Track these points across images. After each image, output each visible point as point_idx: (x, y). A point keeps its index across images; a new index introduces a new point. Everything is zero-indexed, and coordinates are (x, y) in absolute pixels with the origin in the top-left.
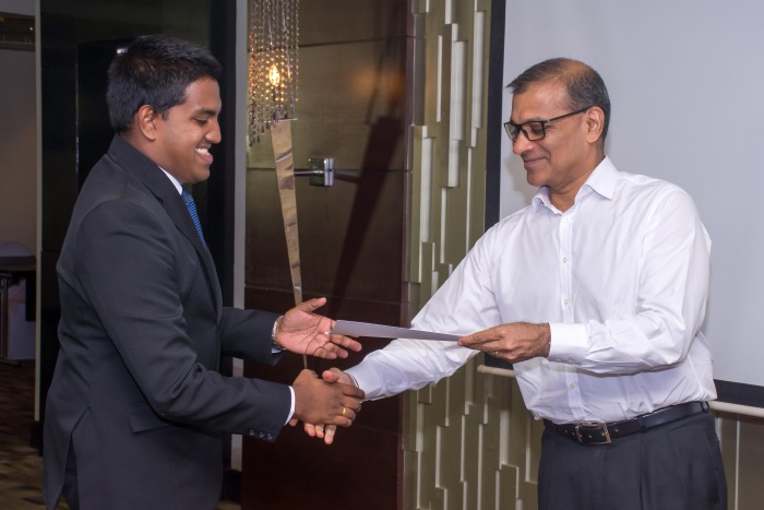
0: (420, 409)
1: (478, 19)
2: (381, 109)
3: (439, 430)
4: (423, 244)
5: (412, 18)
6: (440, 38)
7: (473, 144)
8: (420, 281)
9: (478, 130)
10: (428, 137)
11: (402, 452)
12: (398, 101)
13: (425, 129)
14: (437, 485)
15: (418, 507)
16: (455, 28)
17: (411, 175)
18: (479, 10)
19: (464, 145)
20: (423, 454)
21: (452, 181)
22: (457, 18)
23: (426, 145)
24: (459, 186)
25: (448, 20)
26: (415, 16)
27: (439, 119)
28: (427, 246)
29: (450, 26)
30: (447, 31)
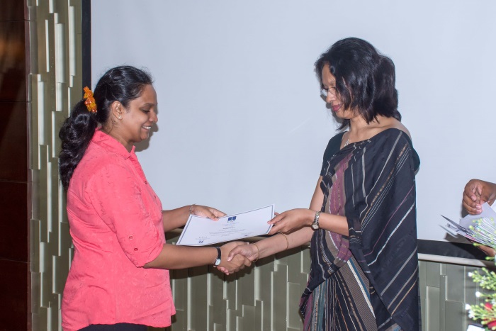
0: (42, 245)
1: (71, 10)
2: (9, 63)
3: (54, 258)
4: (41, 146)
5: (27, 8)
6: (47, 21)
7: (71, 85)
8: (39, 168)
9: (74, 77)
10: (42, 80)
11: (30, 273)
12: (21, 59)
13: (39, 76)
14: (54, 292)
15: (41, 305)
16: (56, 15)
17: (31, 105)
18: (71, 5)
19: (65, 85)
20: (44, 274)
21: (59, 107)
22: (57, 9)
23: (40, 86)
24: (63, 111)
25: (51, 11)
26: (29, 7)
27: (48, 70)
28: (43, 147)
29: (52, 15)
30: (51, 18)
